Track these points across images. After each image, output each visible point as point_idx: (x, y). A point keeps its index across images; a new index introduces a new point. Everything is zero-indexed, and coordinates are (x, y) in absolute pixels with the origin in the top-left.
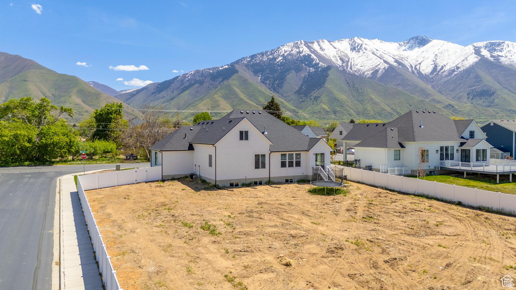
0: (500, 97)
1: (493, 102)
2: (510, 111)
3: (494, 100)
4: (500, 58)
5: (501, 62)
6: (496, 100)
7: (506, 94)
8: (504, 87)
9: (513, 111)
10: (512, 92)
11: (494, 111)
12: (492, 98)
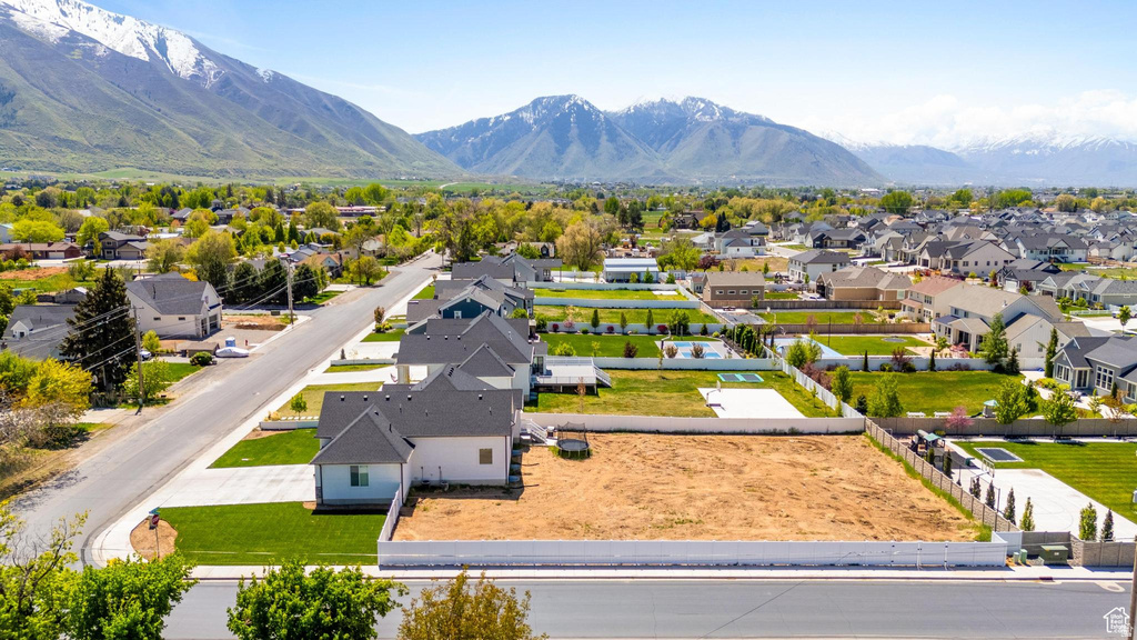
0: (27, 106)
1: (13, 118)
2: (54, 138)
3: (15, 112)
4: (11, 12)
5: (15, 24)
6: (20, 113)
7: (41, 99)
8: (32, 84)
9: (60, 140)
10: (52, 97)
11: (20, 137)
12: (9, 105)
